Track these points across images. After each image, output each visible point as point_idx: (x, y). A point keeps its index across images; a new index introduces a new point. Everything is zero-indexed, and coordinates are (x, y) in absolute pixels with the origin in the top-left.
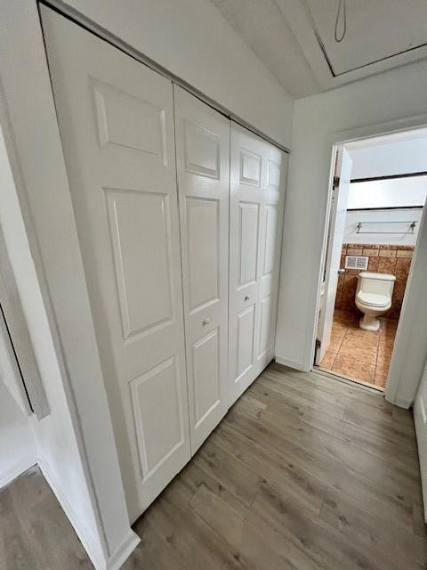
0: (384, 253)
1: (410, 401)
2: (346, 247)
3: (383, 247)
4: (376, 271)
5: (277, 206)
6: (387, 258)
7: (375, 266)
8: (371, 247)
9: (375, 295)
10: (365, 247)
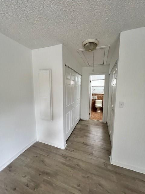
0: (100, 95)
1: (106, 121)
2: (92, 94)
3: (99, 94)
4: (98, 99)
5: (80, 86)
6: (100, 97)
7: (98, 98)
8: (97, 94)
9: (99, 104)
10: (96, 94)
